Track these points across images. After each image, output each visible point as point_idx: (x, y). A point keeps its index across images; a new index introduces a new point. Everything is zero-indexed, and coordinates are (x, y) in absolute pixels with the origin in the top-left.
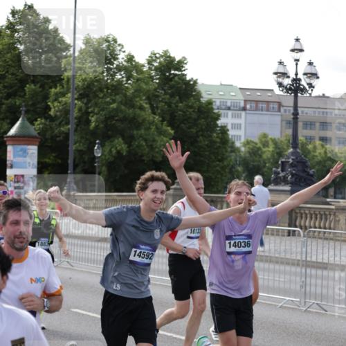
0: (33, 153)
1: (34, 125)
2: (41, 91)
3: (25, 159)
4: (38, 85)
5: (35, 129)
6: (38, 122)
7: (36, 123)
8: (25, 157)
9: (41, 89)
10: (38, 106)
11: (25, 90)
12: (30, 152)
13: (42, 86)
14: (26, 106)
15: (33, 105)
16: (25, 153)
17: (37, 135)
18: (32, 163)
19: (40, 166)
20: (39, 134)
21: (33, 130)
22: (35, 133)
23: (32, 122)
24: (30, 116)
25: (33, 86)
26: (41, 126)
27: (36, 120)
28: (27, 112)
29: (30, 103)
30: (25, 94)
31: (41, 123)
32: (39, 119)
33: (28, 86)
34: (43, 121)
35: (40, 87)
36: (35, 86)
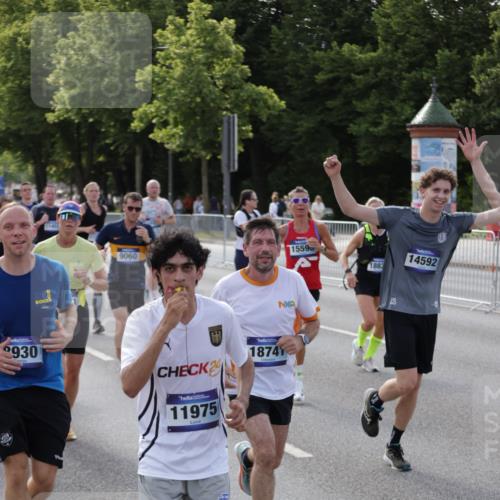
0: (451, 149)
1: (450, 108)
2: (459, 59)
3: (438, 158)
4: (455, 51)
5: (452, 114)
6: (458, 104)
7: (454, 106)
8: (439, 155)
9: (459, 56)
10: (456, 81)
11: (435, 58)
12: (446, 147)
13: (461, 52)
14: (437, 81)
15: (448, 79)
16: (438, 148)
17: (456, 123)
18: (448, 163)
19: (461, 167)
20: (458, 121)
21: (450, 116)
22: (453, 120)
23: (447, 105)
24: (444, 95)
25: (447, 52)
26: (461, 110)
27: (454, 102)
28: (439, 90)
29: (444, 76)
30: (436, 63)
31: (462, 106)
32: (458, 100)
33: (439, 51)
34: (464, 102)
35: (458, 53)
36: (450, 51)
